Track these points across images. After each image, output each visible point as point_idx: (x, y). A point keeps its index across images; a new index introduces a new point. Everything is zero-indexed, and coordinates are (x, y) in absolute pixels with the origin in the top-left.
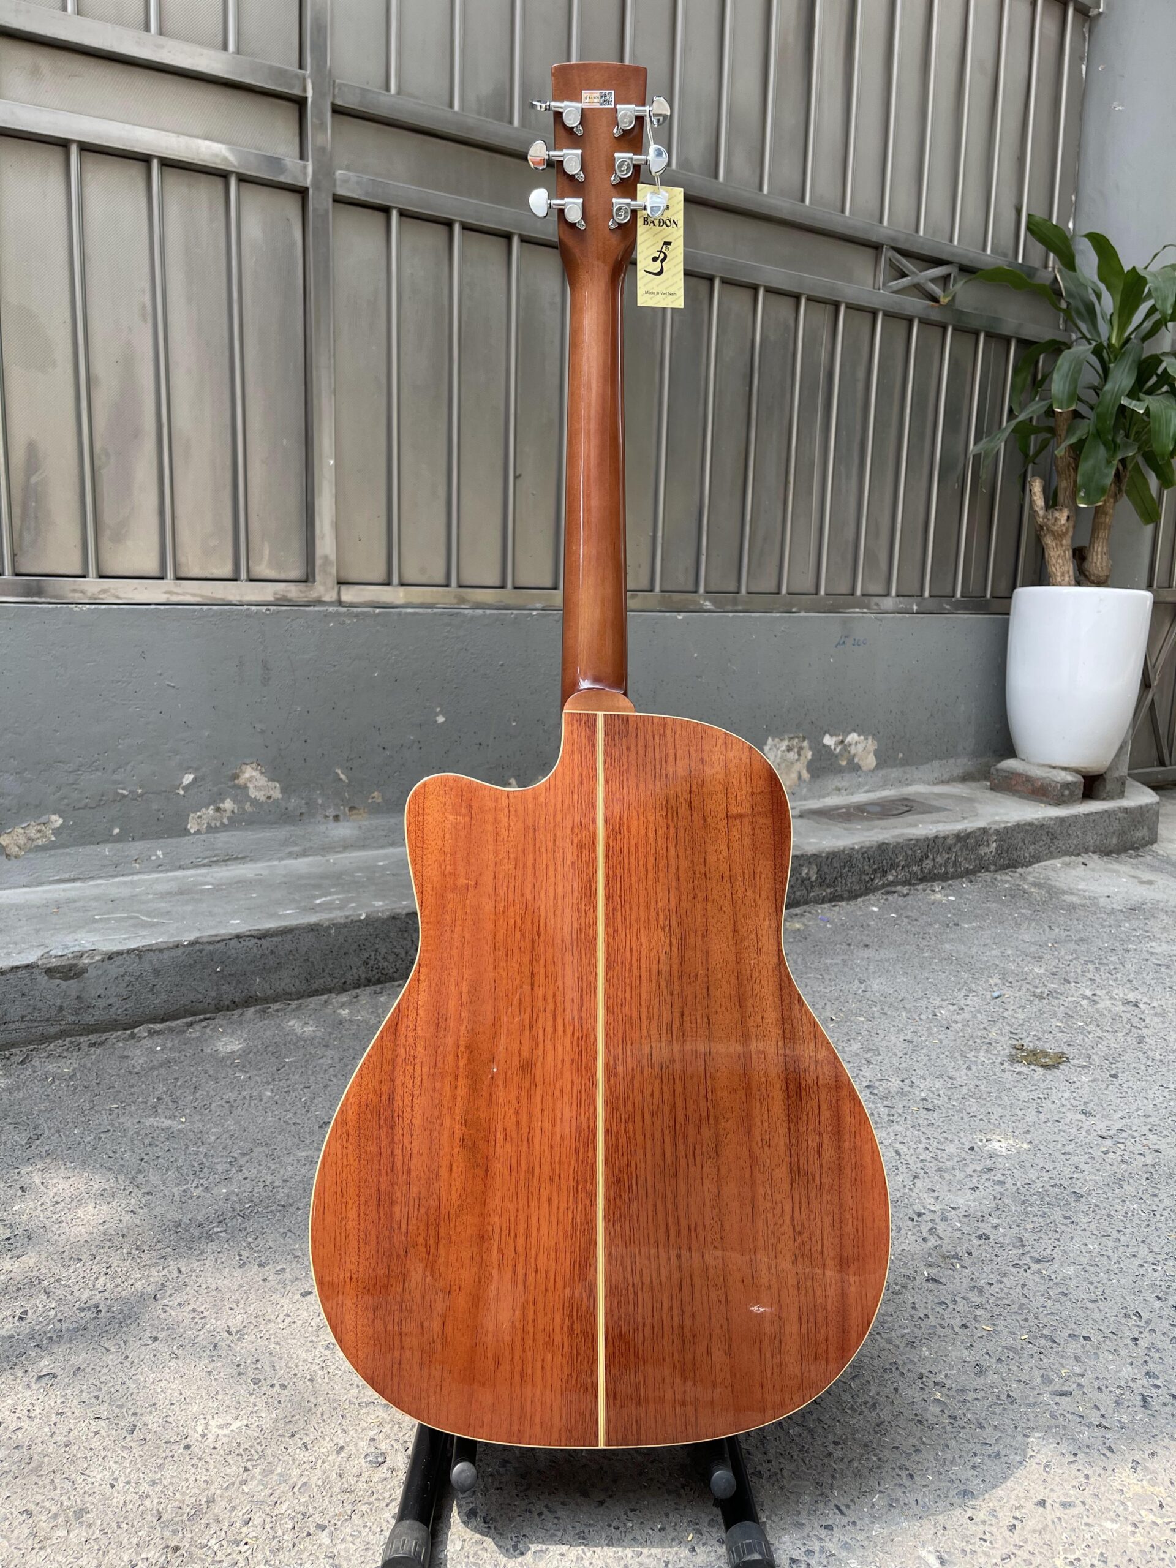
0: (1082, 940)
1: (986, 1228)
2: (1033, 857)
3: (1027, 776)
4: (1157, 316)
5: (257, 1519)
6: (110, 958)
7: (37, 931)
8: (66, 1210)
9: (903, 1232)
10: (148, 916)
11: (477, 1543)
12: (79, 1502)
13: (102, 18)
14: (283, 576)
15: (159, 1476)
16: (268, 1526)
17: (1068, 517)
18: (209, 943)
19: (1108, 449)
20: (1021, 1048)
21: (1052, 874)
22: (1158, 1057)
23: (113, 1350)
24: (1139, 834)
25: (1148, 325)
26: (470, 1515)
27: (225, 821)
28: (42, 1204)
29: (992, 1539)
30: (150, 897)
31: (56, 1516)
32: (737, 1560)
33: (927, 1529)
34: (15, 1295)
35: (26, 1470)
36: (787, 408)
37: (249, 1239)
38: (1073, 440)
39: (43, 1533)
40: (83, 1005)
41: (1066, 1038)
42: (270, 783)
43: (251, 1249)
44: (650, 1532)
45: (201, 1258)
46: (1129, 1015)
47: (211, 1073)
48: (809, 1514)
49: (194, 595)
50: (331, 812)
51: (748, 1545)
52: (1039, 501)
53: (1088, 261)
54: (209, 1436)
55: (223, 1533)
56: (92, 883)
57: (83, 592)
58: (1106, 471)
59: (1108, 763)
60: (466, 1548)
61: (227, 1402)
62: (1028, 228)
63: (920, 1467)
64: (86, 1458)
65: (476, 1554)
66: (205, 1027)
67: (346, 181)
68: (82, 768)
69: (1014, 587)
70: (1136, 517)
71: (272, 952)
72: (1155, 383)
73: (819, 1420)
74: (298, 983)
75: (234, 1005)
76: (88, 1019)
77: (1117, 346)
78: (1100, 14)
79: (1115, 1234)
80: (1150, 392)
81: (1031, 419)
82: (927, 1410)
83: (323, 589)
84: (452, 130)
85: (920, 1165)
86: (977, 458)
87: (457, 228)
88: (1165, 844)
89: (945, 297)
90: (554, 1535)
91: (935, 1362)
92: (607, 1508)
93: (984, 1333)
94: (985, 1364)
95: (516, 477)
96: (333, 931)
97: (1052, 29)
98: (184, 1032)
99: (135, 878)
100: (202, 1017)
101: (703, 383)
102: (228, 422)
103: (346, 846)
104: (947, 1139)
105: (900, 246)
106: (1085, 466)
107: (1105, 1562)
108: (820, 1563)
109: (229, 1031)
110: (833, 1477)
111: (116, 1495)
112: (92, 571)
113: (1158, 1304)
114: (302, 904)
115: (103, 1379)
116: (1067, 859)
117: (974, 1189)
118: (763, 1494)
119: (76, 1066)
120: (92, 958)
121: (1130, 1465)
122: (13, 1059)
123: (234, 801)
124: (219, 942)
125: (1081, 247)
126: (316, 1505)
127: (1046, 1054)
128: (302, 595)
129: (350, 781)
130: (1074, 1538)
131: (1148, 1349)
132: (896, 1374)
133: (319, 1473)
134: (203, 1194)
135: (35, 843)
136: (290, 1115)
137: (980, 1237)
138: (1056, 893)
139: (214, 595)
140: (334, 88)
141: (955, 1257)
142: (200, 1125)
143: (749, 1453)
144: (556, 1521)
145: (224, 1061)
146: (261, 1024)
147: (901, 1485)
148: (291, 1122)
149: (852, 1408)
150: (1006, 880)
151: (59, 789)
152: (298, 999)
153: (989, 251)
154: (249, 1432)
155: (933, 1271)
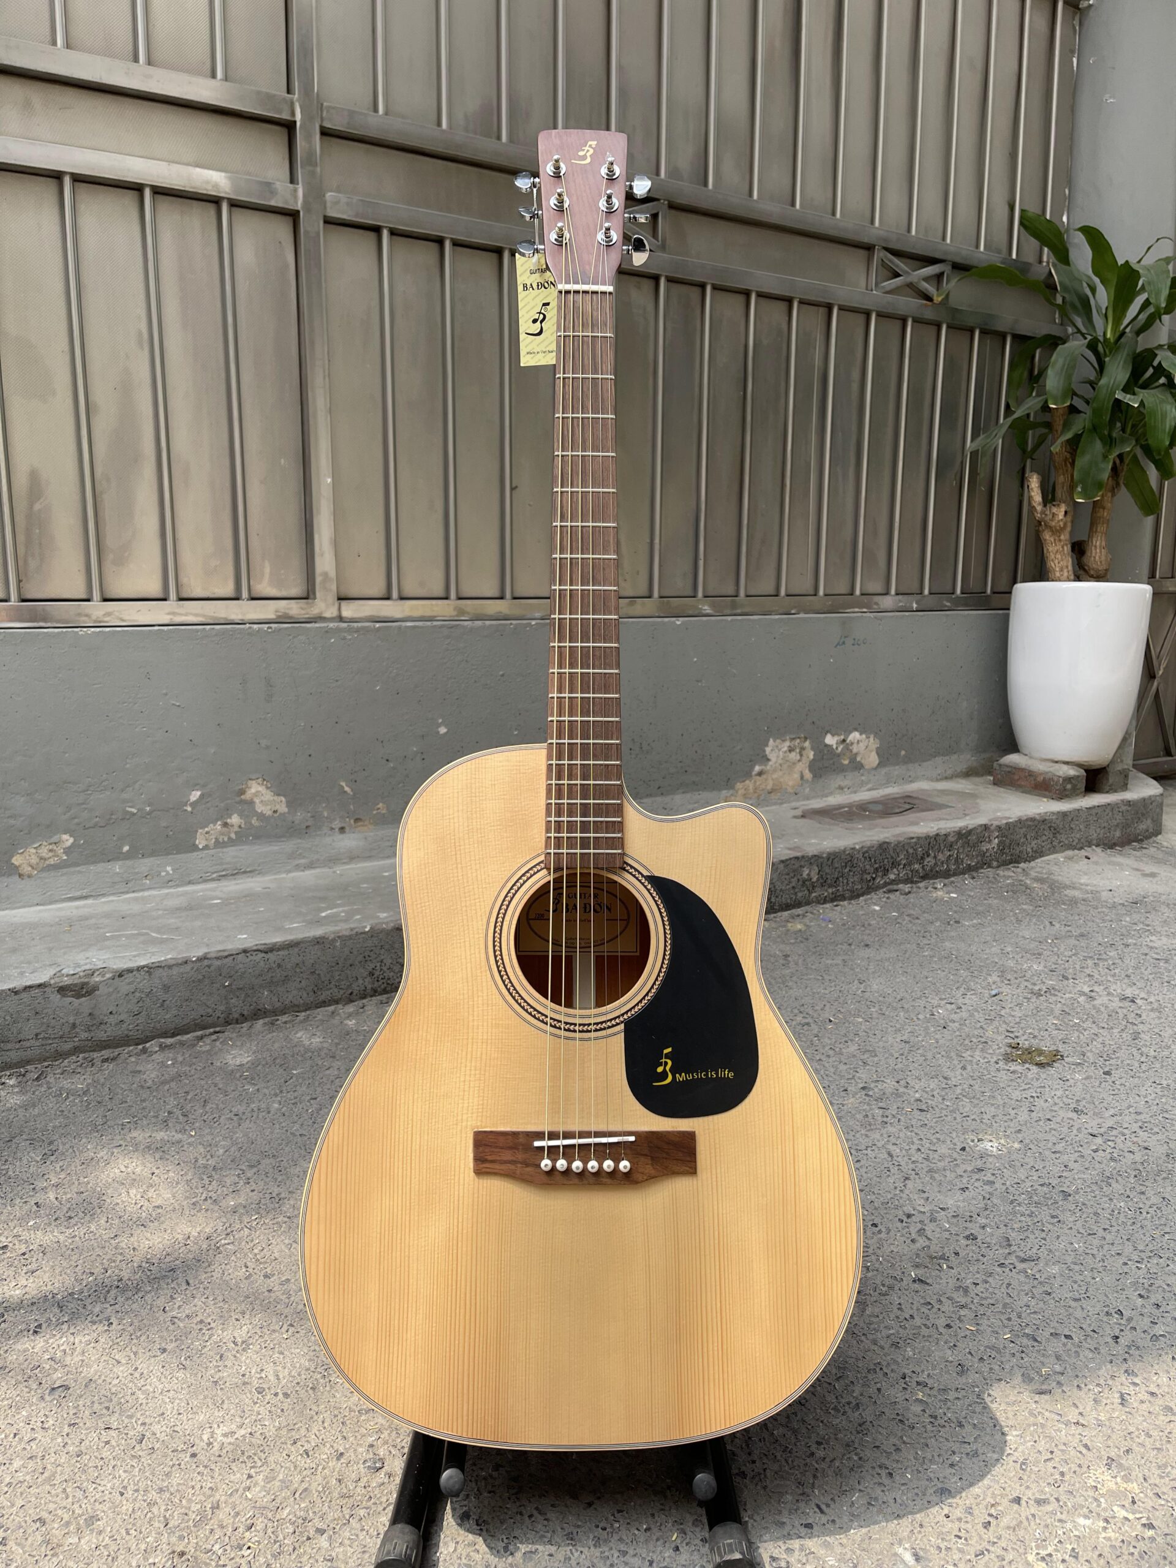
0: (1082, 935)
1: (974, 1229)
2: (1036, 852)
3: (1030, 771)
4: (1151, 310)
5: (260, 1525)
6: (120, 976)
7: (50, 949)
8: (80, 1225)
9: (892, 1233)
10: (158, 932)
11: (469, 1545)
12: (90, 1510)
13: (90, 51)
14: (284, 594)
15: (165, 1484)
16: (270, 1531)
17: (1066, 512)
18: (217, 958)
19: (1104, 444)
20: (1016, 1047)
21: (1055, 868)
22: (1152, 1053)
23: (123, 1361)
24: (1142, 827)
25: (1143, 317)
26: (463, 1518)
27: (233, 836)
28: (56, 1219)
29: (967, 1535)
30: (160, 912)
31: (68, 1524)
32: (718, 1560)
33: (904, 1526)
34: (30, 1309)
35: (40, 1480)
36: (782, 412)
37: (256, 1251)
38: (1069, 435)
39: (55, 1541)
40: (95, 1021)
41: (1061, 1035)
42: (276, 798)
43: (257, 1260)
44: (636, 1532)
45: (209, 1270)
46: (1125, 1011)
47: (221, 1086)
48: (790, 1513)
49: (196, 615)
50: (337, 824)
51: (730, 1545)
52: (1037, 496)
53: (1082, 256)
54: (215, 1444)
55: (227, 1538)
56: (103, 900)
57: (87, 615)
58: (1102, 466)
59: (1111, 757)
60: (459, 1550)
61: (232, 1412)
62: (1021, 223)
63: (900, 1466)
64: (96, 1467)
65: (468, 1555)
66: (215, 1040)
67: (337, 203)
68: (91, 788)
69: (1015, 582)
70: (1135, 510)
71: (279, 966)
72: (1152, 375)
73: (804, 1421)
74: (305, 995)
75: (243, 1018)
76: (101, 1035)
77: (1112, 340)
78: (1090, 6)
79: (1101, 1233)
80: (1145, 386)
81: (1028, 415)
82: (908, 1409)
83: (324, 605)
84: (440, 149)
85: (912, 1166)
86: (974, 454)
87: (448, 244)
88: (1170, 835)
89: (938, 295)
90: (543, 1536)
91: (919, 1363)
92: (595, 1509)
93: (968, 1333)
94: (968, 1364)
95: (512, 489)
96: (338, 944)
97: (1042, 25)
98: (194, 1045)
99: (146, 893)
100: (212, 1030)
101: (697, 389)
102: (226, 443)
103: (352, 858)
104: (938, 1139)
105: (891, 246)
106: (1082, 461)
107: (1076, 1557)
108: (799, 1561)
109: (239, 1043)
110: (815, 1476)
111: (125, 1502)
112: (96, 595)
113: (1140, 1301)
114: (309, 917)
115: (113, 1390)
116: (1070, 853)
117: (963, 1190)
118: (748, 1493)
119: (90, 1081)
120: (103, 976)
121: (1104, 1463)
122: (28, 1076)
123: (241, 816)
124: (226, 957)
125: (1076, 241)
126: (317, 1510)
127: (1040, 1052)
128: (303, 612)
129: (354, 794)
130: (1047, 1534)
131: (1129, 1347)
132: (880, 1374)
133: (319, 1478)
134: (212, 1206)
135: (47, 862)
136: (297, 1126)
137: (967, 1238)
138: (1059, 888)
139: (215, 615)
140: (322, 111)
141: (942, 1257)
142: (209, 1138)
143: (734, 1454)
144: (546, 1523)
145: (231, 1074)
146: (270, 1036)
147: (880, 1484)
148: (298, 1134)
149: (835, 1409)
150: (1008, 875)
151: (69, 808)
152: (306, 1010)
153: (982, 248)
154: (253, 1440)
155: (920, 1272)
